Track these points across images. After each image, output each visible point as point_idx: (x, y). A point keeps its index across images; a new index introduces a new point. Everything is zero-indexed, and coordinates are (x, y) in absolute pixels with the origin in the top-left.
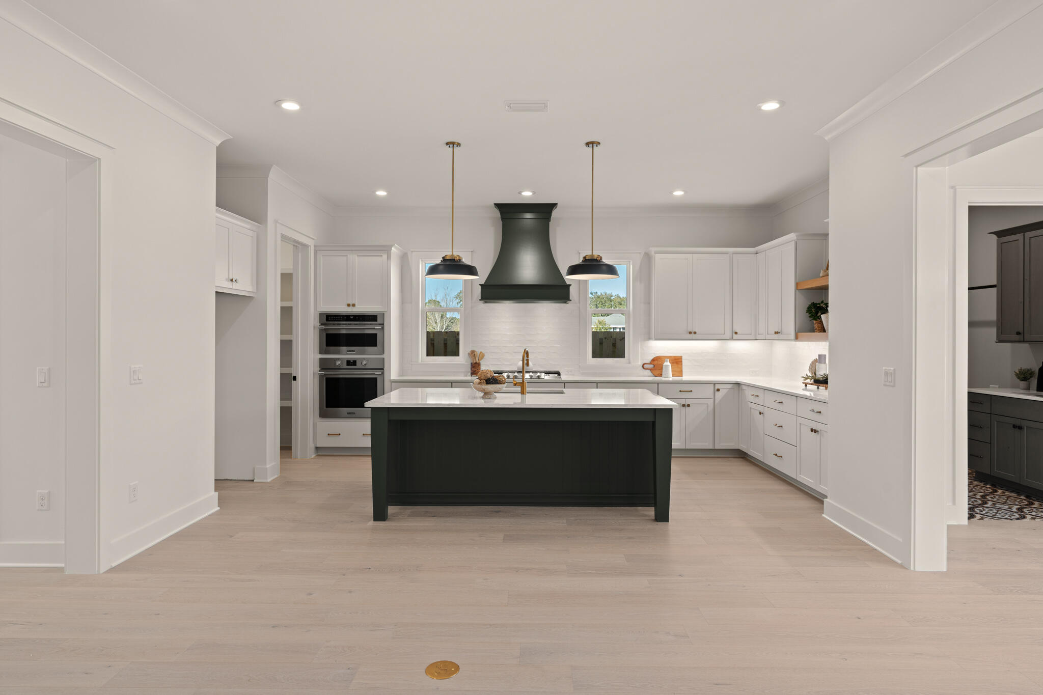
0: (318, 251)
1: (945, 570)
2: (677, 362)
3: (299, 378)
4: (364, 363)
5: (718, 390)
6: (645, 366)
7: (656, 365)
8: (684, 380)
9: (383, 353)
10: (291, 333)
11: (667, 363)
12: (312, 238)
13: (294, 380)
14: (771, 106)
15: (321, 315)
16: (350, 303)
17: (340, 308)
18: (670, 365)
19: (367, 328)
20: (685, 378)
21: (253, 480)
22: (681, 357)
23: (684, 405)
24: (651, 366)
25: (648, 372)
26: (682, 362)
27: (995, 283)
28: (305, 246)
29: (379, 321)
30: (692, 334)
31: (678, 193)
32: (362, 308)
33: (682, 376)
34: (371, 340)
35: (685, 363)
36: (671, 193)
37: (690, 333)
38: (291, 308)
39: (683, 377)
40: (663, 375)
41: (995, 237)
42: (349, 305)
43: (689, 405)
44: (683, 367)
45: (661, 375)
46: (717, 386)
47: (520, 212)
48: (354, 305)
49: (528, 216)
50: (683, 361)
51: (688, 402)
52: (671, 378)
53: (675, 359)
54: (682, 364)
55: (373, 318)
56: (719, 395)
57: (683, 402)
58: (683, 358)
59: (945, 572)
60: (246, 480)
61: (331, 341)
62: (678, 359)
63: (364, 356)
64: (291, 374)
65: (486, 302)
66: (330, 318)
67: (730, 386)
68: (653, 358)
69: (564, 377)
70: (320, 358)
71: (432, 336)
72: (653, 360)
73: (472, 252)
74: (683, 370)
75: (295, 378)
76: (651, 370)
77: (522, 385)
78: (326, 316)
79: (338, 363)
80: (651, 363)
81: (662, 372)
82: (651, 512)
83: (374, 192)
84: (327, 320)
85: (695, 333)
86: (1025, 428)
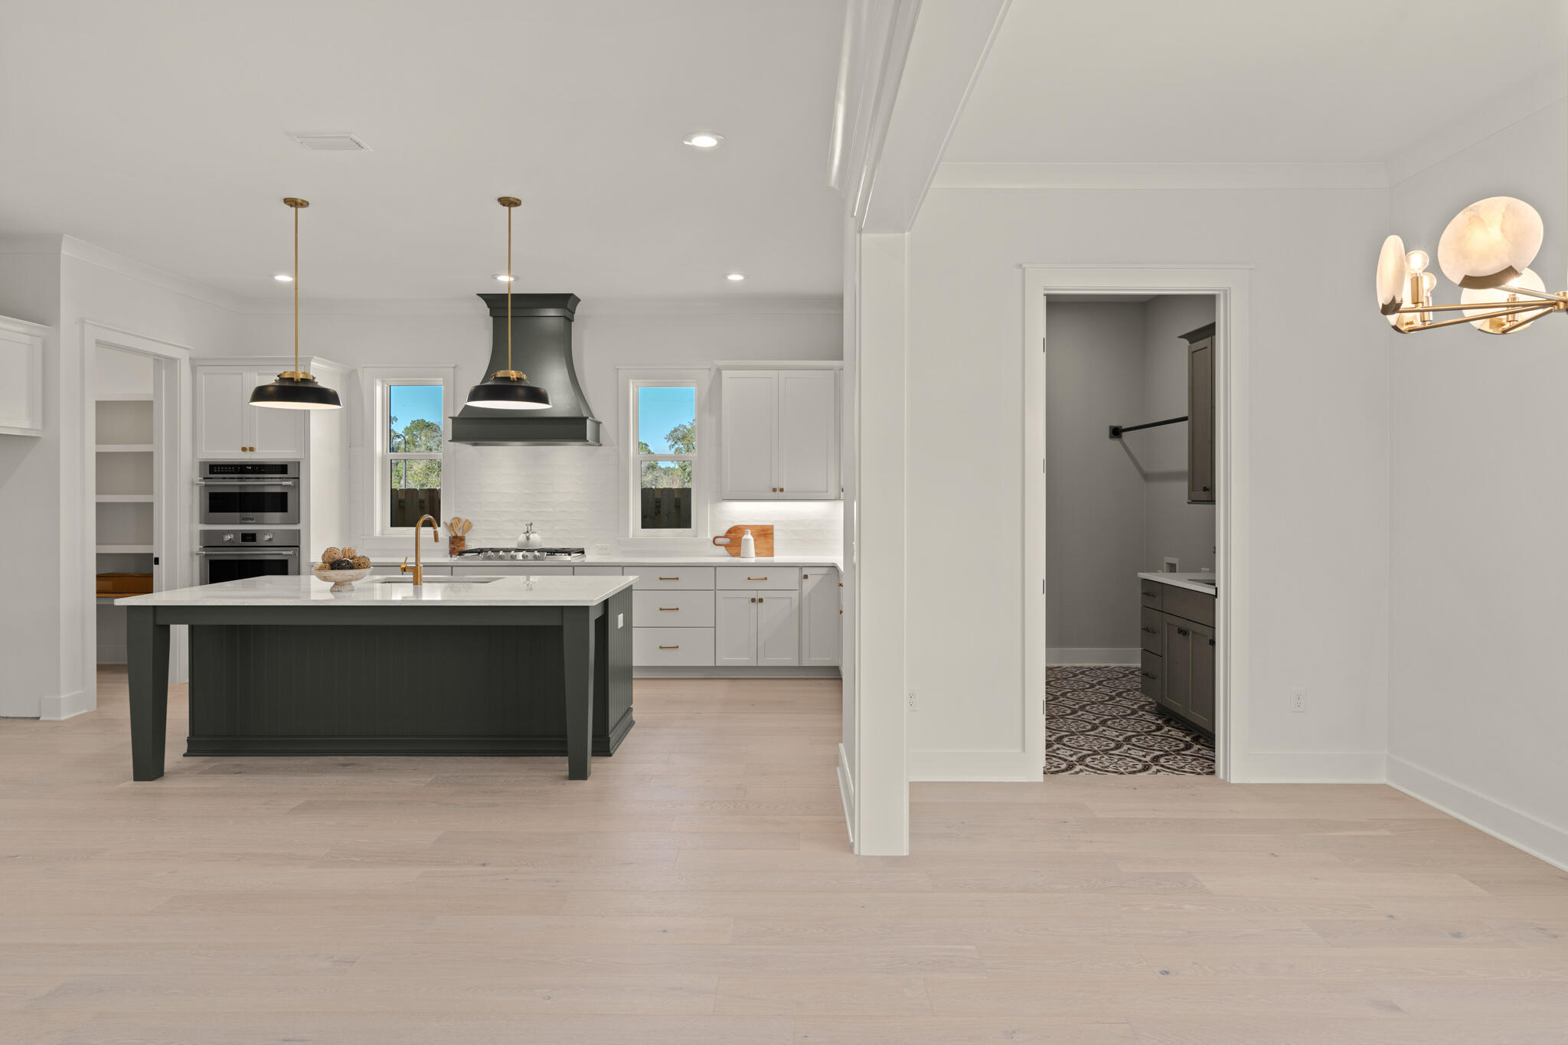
0: (198, 368)
1: (906, 853)
2: (765, 534)
3: (162, 561)
4: (267, 537)
5: (806, 577)
6: (717, 540)
7: (733, 538)
8: (775, 561)
9: (298, 522)
10: (151, 492)
11: (749, 537)
12: (184, 348)
13: (155, 564)
14: (704, 141)
15: (202, 464)
16: (248, 447)
17: (234, 455)
18: (752, 538)
19: (272, 484)
20: (779, 558)
21: (39, 718)
22: (772, 527)
23: (753, 600)
24: (727, 541)
25: (722, 550)
26: (772, 534)
27: (1185, 414)
28: (172, 361)
29: (291, 472)
30: (777, 493)
31: (735, 277)
32: (265, 454)
33: (772, 555)
34: (279, 503)
35: (777, 535)
36: (725, 276)
37: (774, 490)
38: (150, 455)
39: (775, 557)
40: (741, 555)
41: (1186, 342)
42: (244, 449)
43: (761, 600)
44: (775, 541)
45: (738, 555)
46: (805, 571)
47: (537, 308)
48: (252, 449)
49: (552, 312)
50: (775, 533)
51: (761, 595)
52: (753, 559)
53: (763, 530)
54: (773, 538)
55: (282, 469)
56: (808, 585)
57: (754, 595)
58: (775, 528)
59: (906, 856)
60: (30, 718)
61: (218, 503)
62: (767, 530)
63: (269, 526)
64: (152, 554)
65: (476, 445)
66: (215, 469)
67: (824, 571)
68: (729, 528)
69: (590, 558)
70: (201, 531)
71: (402, 497)
72: (729, 532)
73: (454, 368)
74: (775, 547)
75: (157, 561)
76: (726, 546)
77: (415, 570)
78: (210, 466)
79: (228, 537)
80: (725, 537)
81: (740, 549)
82: (562, 764)
83: (272, 276)
84: (211, 472)
85: (782, 490)
86: (1191, 633)
